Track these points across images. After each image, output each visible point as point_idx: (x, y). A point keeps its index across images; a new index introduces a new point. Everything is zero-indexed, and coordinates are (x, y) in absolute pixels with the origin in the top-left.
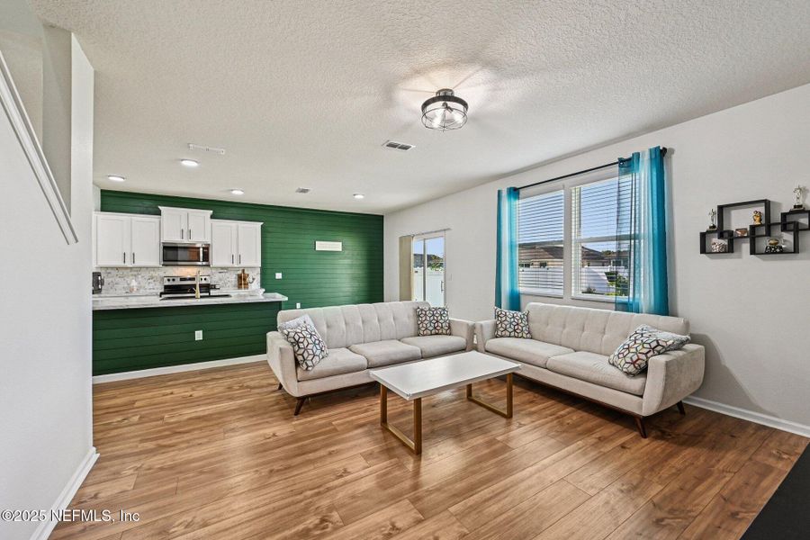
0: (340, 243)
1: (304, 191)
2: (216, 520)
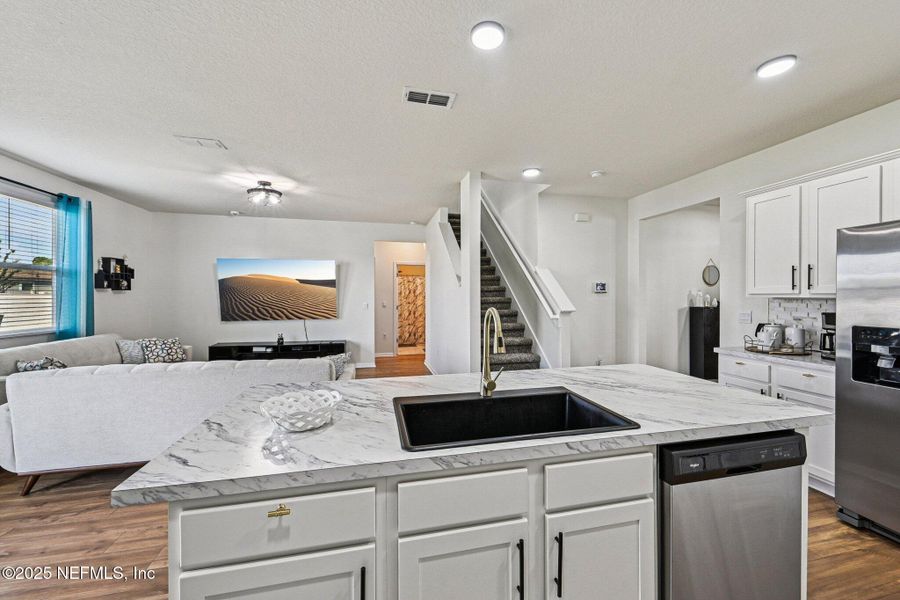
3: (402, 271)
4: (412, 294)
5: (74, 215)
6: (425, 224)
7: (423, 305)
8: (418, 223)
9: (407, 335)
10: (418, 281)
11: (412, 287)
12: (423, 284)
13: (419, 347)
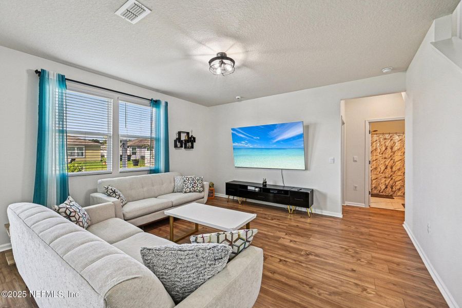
2: (350, 283)
3: (376, 128)
4: (389, 150)
5: (158, 109)
6: (405, 69)
7: (403, 160)
8: (394, 70)
9: (383, 187)
10: (396, 138)
11: (388, 143)
12: (402, 141)
13: (396, 200)
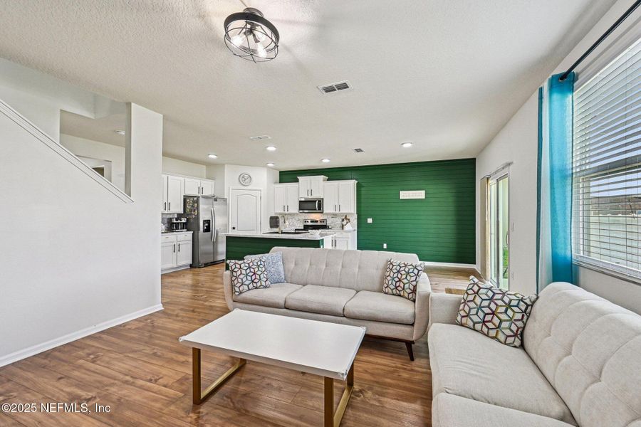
0: (424, 192)
1: (358, 150)
